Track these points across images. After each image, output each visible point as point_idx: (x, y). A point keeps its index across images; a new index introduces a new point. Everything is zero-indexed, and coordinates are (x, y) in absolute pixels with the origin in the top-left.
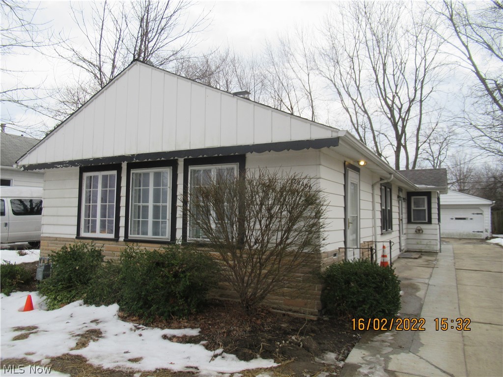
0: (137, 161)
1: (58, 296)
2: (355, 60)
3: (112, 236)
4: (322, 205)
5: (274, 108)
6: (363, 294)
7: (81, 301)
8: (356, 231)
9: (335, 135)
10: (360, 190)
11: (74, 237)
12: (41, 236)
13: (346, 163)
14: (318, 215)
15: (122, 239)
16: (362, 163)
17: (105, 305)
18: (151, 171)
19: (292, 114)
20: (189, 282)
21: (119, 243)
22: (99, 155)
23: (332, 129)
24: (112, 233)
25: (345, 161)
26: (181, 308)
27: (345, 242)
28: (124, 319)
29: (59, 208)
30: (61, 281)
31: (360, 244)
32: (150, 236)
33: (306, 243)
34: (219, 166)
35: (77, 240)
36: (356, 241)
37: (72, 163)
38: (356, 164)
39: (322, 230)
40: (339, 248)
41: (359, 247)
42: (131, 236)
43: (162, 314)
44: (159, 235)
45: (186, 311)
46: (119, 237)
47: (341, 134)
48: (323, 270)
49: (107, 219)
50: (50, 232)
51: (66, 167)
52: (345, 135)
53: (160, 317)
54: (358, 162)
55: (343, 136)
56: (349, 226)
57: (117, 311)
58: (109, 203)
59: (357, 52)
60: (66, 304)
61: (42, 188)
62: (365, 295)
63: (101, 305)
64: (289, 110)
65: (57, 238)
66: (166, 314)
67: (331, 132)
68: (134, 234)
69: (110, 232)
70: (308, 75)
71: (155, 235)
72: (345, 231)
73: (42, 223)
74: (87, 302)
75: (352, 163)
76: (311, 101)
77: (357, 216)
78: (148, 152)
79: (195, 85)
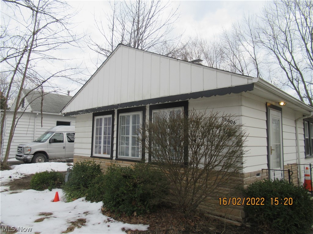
0: (121, 108)
1: (72, 193)
2: (288, 33)
3: (109, 156)
4: (242, 136)
5: (231, 72)
6: (278, 209)
7: (84, 198)
8: (279, 156)
9: (250, 82)
10: (282, 124)
11: (90, 156)
12: (74, 155)
13: (268, 104)
14: (239, 144)
15: (114, 158)
16: (282, 104)
17: (96, 202)
18: (131, 114)
19: (243, 75)
20: (142, 191)
21: (113, 161)
22: (101, 105)
23: (248, 77)
24: (109, 154)
25: (267, 103)
26: (139, 208)
27: (268, 165)
28: (104, 212)
29: (83, 138)
30: (74, 184)
31: (283, 166)
32: (130, 157)
33: (228, 166)
34: (171, 110)
35: (91, 158)
36: (279, 163)
37: (87, 111)
38: (277, 105)
39: (243, 155)
40: (262, 169)
41: (282, 169)
42: (120, 157)
43: (126, 212)
44: (135, 157)
45: (142, 211)
46: (113, 157)
47: (254, 81)
48: (245, 186)
49: (107, 145)
50: (78, 153)
51: (84, 113)
52: (258, 81)
53: (125, 214)
54: (279, 103)
55: (256, 82)
56: (271, 153)
57: (102, 207)
58: (108, 135)
59: (289, 28)
60: (76, 199)
61: (74, 126)
62: (279, 210)
63: (94, 201)
64: (241, 72)
65: (81, 156)
66: (128, 212)
67: (247, 79)
68: (121, 155)
69: (108, 154)
70: (254, 48)
71: (133, 156)
72: (268, 156)
73: (74, 147)
74: (87, 199)
75: (274, 104)
76: (256, 66)
77: (280, 145)
78: (126, 102)
79: (154, 56)
